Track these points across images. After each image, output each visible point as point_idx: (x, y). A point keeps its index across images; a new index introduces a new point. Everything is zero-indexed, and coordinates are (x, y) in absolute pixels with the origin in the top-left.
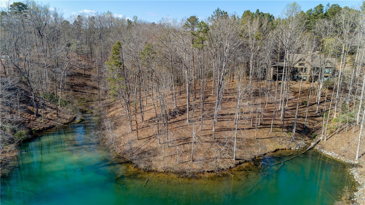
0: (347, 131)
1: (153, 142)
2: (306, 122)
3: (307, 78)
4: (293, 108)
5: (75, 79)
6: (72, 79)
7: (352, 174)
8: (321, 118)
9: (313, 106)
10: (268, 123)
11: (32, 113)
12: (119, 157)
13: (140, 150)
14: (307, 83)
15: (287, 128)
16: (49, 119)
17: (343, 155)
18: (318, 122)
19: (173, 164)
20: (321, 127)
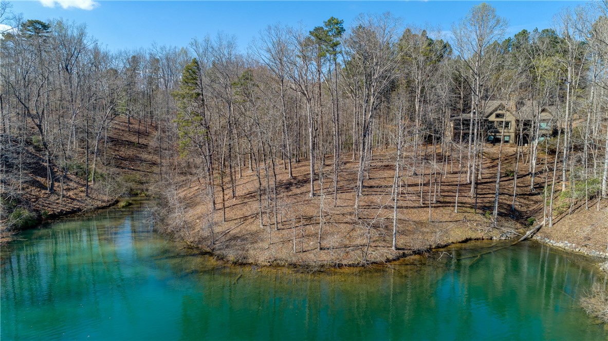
0: (587, 208)
1: (251, 223)
2: (516, 203)
3: (511, 137)
4: (491, 181)
5: (122, 149)
6: (116, 149)
7: (603, 269)
8: (539, 197)
9: (524, 178)
10: (449, 200)
11: (43, 187)
12: (190, 248)
13: (228, 235)
14: (512, 147)
15: (483, 208)
16: (71, 198)
17: (584, 245)
18: (536, 202)
19: (286, 253)
20: (541, 209)
